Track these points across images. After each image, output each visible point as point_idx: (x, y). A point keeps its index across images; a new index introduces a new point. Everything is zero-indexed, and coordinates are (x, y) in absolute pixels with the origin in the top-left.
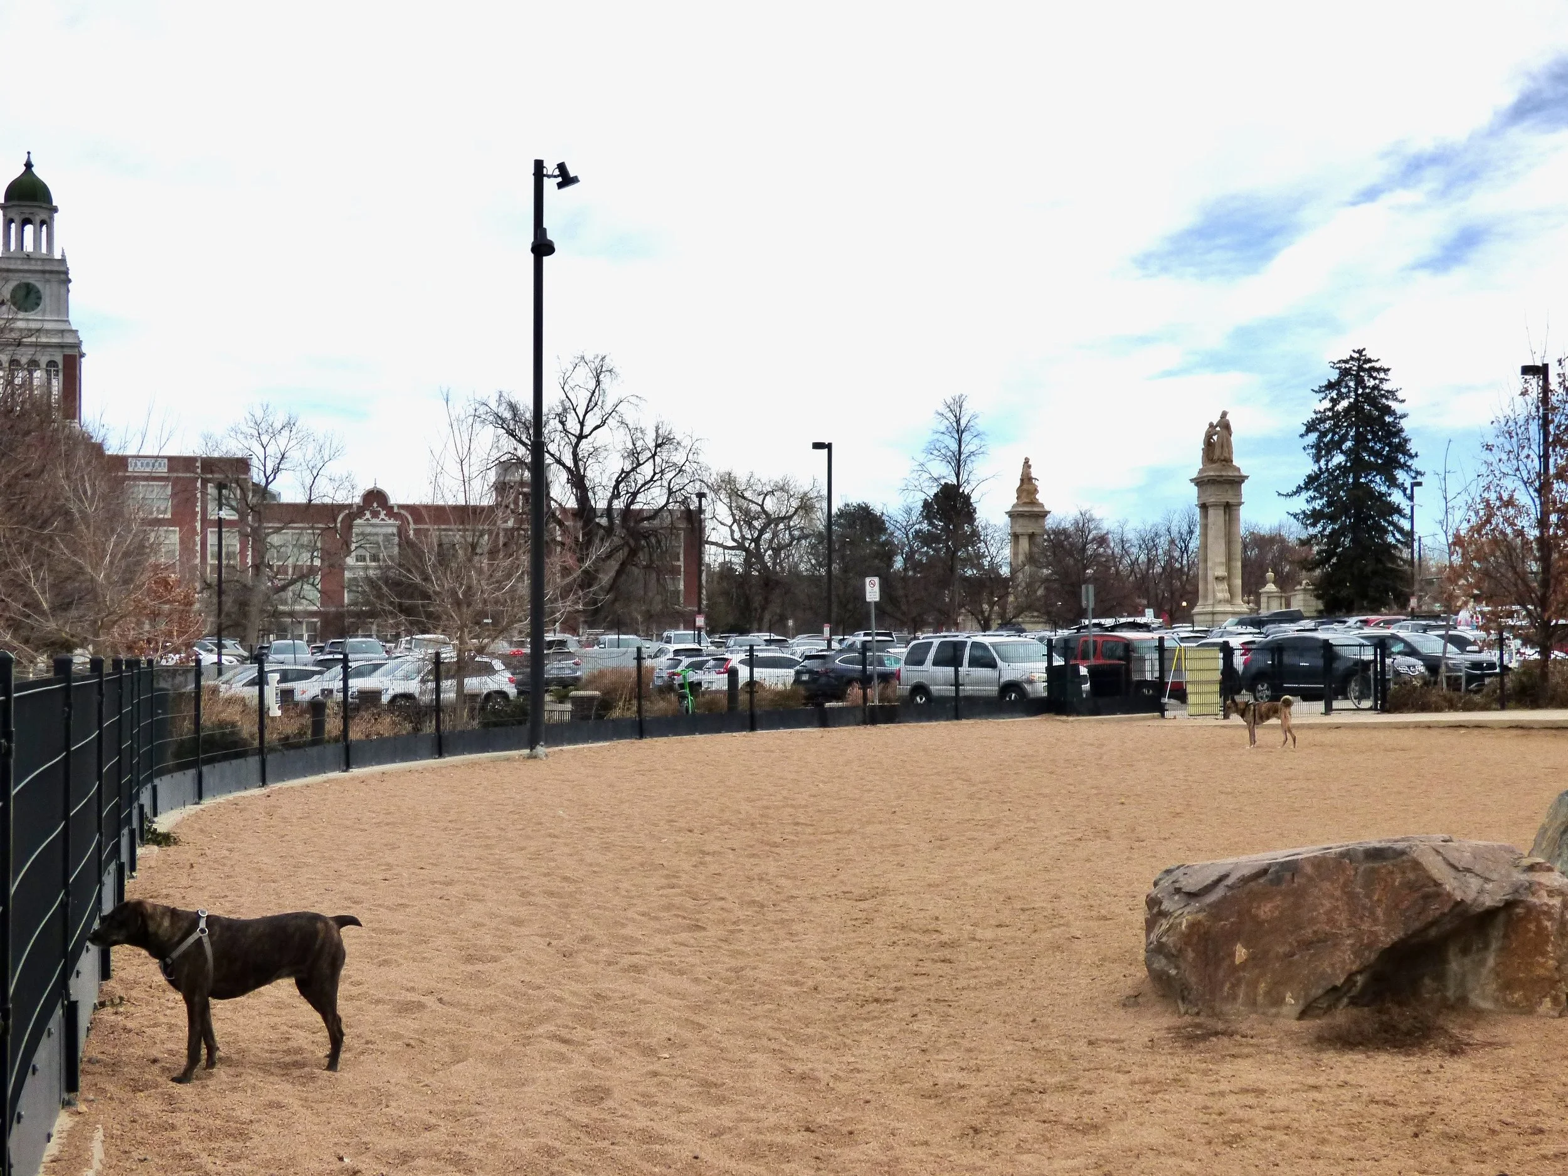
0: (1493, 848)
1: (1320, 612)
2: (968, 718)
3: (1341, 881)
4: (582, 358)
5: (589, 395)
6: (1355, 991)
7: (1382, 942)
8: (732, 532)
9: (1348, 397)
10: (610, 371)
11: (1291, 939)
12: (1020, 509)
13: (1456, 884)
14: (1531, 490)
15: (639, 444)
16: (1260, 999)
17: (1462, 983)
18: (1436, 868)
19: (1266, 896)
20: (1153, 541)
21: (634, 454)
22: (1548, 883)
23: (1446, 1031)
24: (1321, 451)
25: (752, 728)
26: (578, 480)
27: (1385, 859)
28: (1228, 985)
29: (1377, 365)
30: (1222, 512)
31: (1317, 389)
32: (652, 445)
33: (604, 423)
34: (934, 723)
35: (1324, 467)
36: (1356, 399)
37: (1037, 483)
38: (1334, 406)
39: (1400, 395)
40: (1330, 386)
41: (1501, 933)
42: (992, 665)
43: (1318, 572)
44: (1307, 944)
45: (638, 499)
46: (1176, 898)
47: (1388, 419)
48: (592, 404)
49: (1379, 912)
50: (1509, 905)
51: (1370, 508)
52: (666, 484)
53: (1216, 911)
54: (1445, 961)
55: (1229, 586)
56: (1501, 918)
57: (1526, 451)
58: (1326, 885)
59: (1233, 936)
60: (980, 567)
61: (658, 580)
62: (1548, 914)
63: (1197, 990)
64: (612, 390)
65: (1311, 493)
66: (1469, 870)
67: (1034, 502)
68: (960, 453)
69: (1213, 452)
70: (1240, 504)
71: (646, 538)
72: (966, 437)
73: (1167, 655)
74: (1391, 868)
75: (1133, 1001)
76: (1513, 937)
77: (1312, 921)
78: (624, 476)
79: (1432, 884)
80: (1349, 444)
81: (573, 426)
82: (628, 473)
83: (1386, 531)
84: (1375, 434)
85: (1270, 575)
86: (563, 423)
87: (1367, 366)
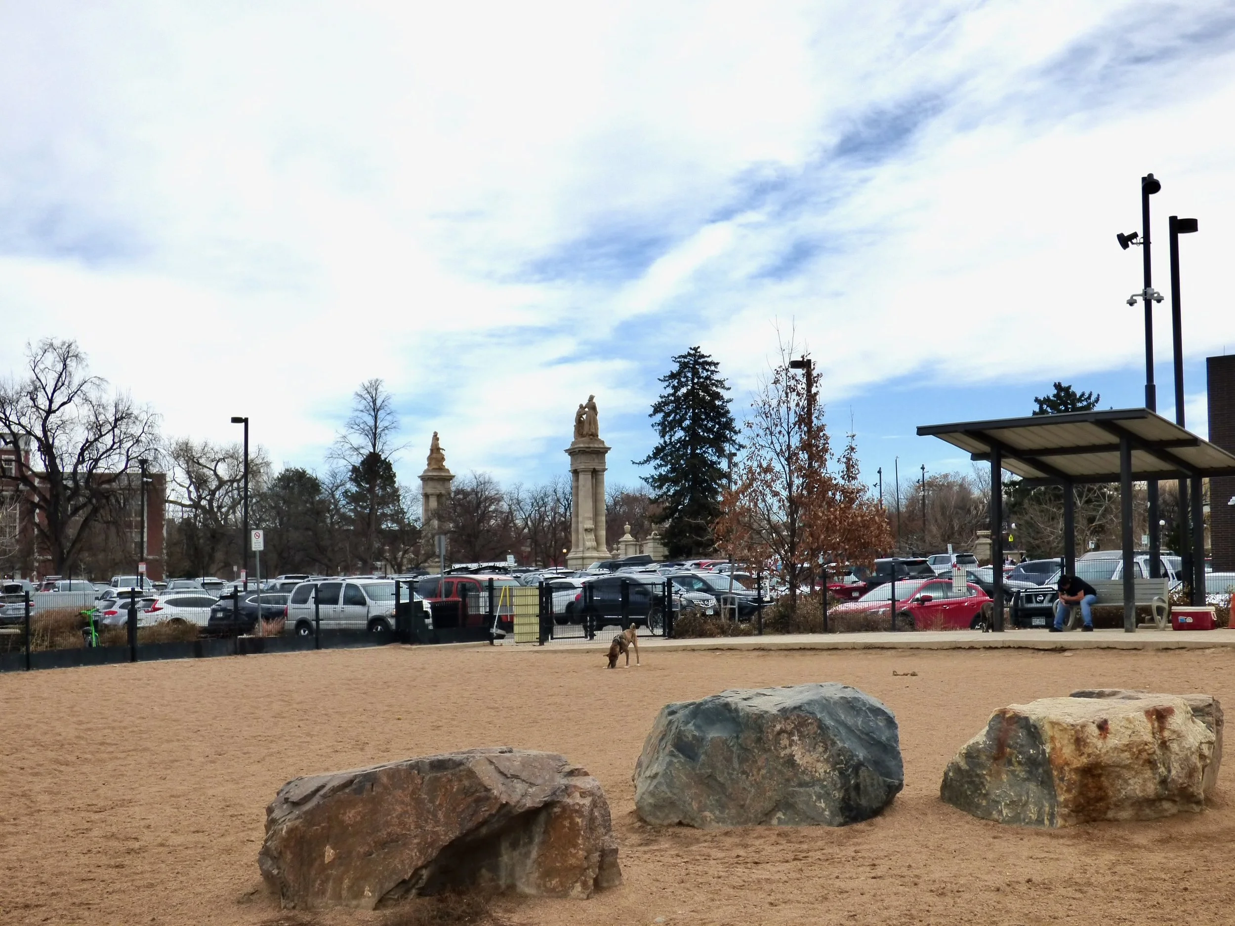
0: (542, 758)
1: (665, 557)
2: (327, 647)
3: (411, 789)
4: (51, 345)
5: (57, 376)
6: (421, 884)
7: (442, 840)
8: (189, 492)
9: (687, 385)
10: (76, 356)
11: (369, 840)
12: (430, 474)
13: (502, 788)
14: (782, 459)
15: (101, 418)
16: (344, 893)
17: (511, 874)
18: (487, 776)
19: (351, 804)
20: (543, 500)
21: (97, 428)
22: (582, 786)
23: (491, 916)
24: (665, 428)
25: (133, 659)
26: (47, 449)
27: (446, 769)
28: (319, 882)
29: (709, 360)
30: (590, 476)
31: (662, 378)
32: (112, 419)
33: (70, 400)
34: (297, 653)
35: (668, 441)
36: (693, 387)
37: (443, 452)
38: (675, 392)
39: (726, 384)
40: (673, 376)
41: (542, 830)
42: (362, 603)
43: (667, 524)
44: (383, 844)
45: (99, 465)
46: (285, 806)
47: (718, 403)
48: (60, 384)
49: (440, 815)
50: (548, 805)
51: (704, 474)
52: (124, 452)
53: (310, 818)
54: (497, 854)
55: (596, 536)
56: (542, 818)
57: (779, 428)
58: (399, 793)
59: (324, 838)
60: (399, 521)
61: (118, 533)
62: (579, 812)
63: (294, 887)
64: (78, 374)
65: (658, 462)
66: (516, 777)
67: (441, 468)
68: (376, 428)
69: (583, 428)
70: (605, 470)
71: (107, 498)
72: (381, 414)
73: (495, 593)
74: (450, 776)
75: (247, 899)
76: (552, 833)
77: (387, 824)
78: (88, 445)
79: (482, 789)
80: (687, 423)
81: (43, 402)
82: (92, 443)
83: (717, 492)
84: (707, 415)
85: (627, 527)
86: (33, 400)
87: (701, 360)
